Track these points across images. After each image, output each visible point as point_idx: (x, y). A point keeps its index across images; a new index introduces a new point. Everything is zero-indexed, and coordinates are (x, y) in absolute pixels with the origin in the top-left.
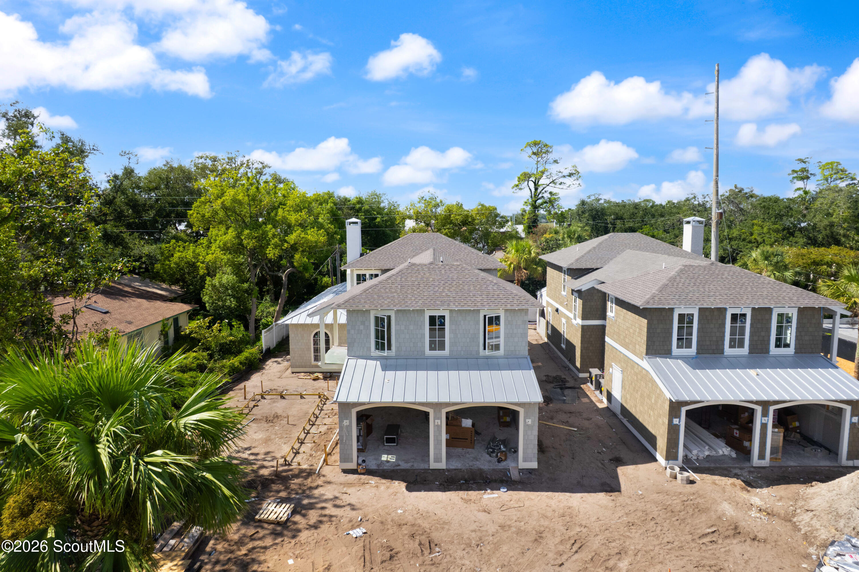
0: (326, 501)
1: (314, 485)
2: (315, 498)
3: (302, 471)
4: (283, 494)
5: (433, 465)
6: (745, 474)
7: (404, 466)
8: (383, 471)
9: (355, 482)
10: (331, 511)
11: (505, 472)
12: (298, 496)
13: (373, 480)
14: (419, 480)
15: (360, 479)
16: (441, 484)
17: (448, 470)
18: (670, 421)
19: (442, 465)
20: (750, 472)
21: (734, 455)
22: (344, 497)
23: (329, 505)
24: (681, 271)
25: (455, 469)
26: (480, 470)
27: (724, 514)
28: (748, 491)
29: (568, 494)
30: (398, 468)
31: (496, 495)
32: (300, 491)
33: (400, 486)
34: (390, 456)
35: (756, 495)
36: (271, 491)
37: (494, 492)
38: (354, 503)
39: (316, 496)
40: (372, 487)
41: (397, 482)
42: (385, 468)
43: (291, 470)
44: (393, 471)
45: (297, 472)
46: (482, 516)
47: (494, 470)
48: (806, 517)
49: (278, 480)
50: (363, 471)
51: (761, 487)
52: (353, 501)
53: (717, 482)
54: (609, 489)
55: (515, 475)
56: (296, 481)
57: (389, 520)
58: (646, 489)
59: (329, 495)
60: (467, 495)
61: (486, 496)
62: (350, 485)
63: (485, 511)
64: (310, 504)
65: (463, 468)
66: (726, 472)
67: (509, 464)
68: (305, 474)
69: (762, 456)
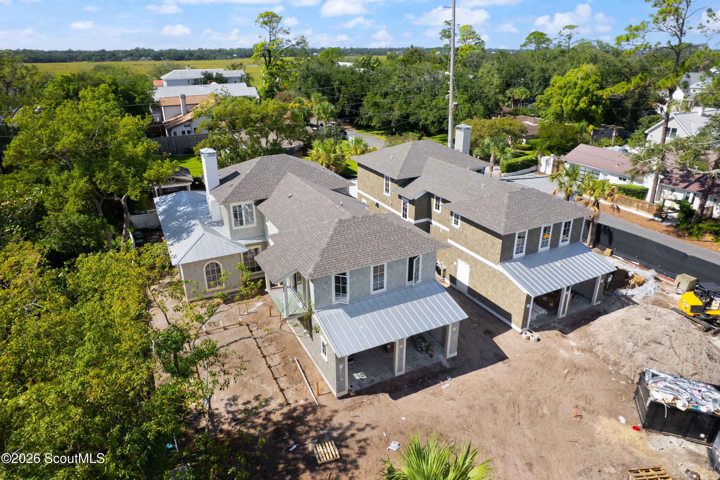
0: (348, 428)
1: (326, 417)
2: (339, 428)
3: (305, 407)
4: (313, 434)
5: (397, 374)
6: (558, 325)
7: (377, 380)
8: (366, 388)
9: (353, 404)
10: (360, 436)
11: (440, 364)
12: (325, 432)
13: (365, 398)
14: (393, 388)
15: (355, 400)
16: (408, 386)
17: (407, 374)
18: (526, 306)
19: (403, 372)
20: (559, 323)
21: (547, 313)
22: (356, 420)
23: (353, 431)
25: (410, 372)
26: (425, 367)
27: (565, 358)
28: (565, 337)
29: (483, 369)
30: (374, 383)
31: (448, 385)
32: (322, 427)
33: (385, 397)
34: (359, 374)
35: (570, 339)
36: (301, 435)
37: (445, 382)
38: (368, 423)
39: (338, 426)
40: (368, 404)
41: (381, 395)
42: (366, 386)
43: (295, 409)
44: (372, 387)
45: (301, 410)
46: (451, 403)
47: (432, 365)
48: (600, 348)
49: (297, 422)
50: (354, 394)
51: (569, 333)
52: (366, 421)
53: (548, 335)
54: (501, 358)
55: (447, 365)
56: (310, 417)
57: (403, 428)
58: (519, 352)
59: (346, 424)
60: (432, 390)
61: (443, 387)
62: (352, 408)
63: (451, 399)
64: (340, 434)
65: (415, 369)
66: (549, 327)
67: (438, 357)
68: (310, 409)
69: (563, 313)
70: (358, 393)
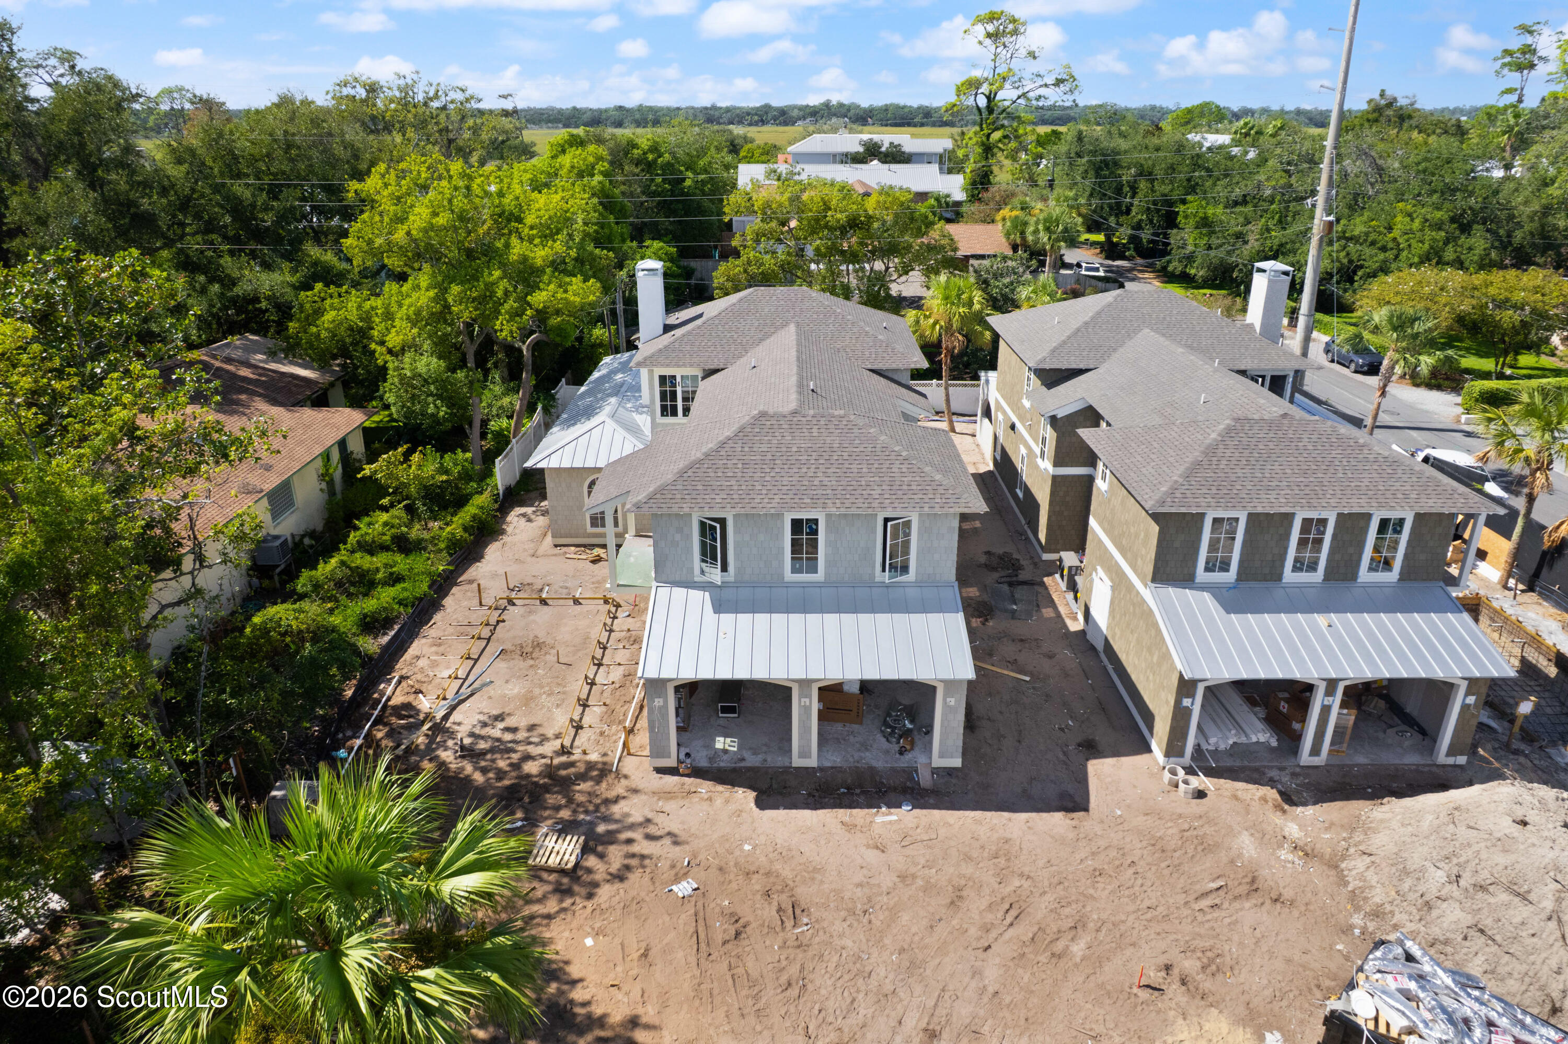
0: (632, 827)
1: (611, 794)
2: (617, 821)
3: (591, 766)
4: (565, 814)
5: (797, 762)
6: (1286, 779)
7: (752, 760)
8: (720, 770)
9: (675, 789)
10: (642, 847)
11: (911, 772)
12: (588, 818)
13: (705, 787)
14: (775, 786)
15: (683, 784)
16: (809, 795)
17: (821, 769)
18: (1178, 702)
19: (812, 762)
20: (1294, 775)
21: (1274, 743)
22: (660, 819)
23: (636, 835)
24: (1229, 430)
25: (832, 768)
26: (872, 769)
27: (1240, 855)
28: (1284, 812)
29: (1006, 814)
30: (742, 764)
31: (894, 818)
32: (591, 808)
33: (745, 797)
34: (728, 740)
35: (1295, 819)
36: (546, 808)
37: (892, 810)
38: (676, 831)
39: (617, 817)
40: (702, 799)
41: (740, 790)
42: (722, 764)
43: (572, 764)
44: (734, 770)
45: (581, 768)
46: (872, 856)
47: (893, 770)
48: (1360, 864)
49: (555, 786)
50: (687, 772)
51: (1304, 804)
52: (675, 827)
53: (1239, 793)
54: (1070, 805)
55: (925, 779)
56: (585, 786)
57: (732, 864)
58: (1129, 806)
59: (637, 817)
60: (851, 815)
61: (879, 819)
62: (668, 795)
63: (877, 848)
64: (609, 832)
65: (845, 765)
66: (1256, 776)
67: (916, 758)
68: (595, 773)
69: (1315, 751)
70: (698, 773)
